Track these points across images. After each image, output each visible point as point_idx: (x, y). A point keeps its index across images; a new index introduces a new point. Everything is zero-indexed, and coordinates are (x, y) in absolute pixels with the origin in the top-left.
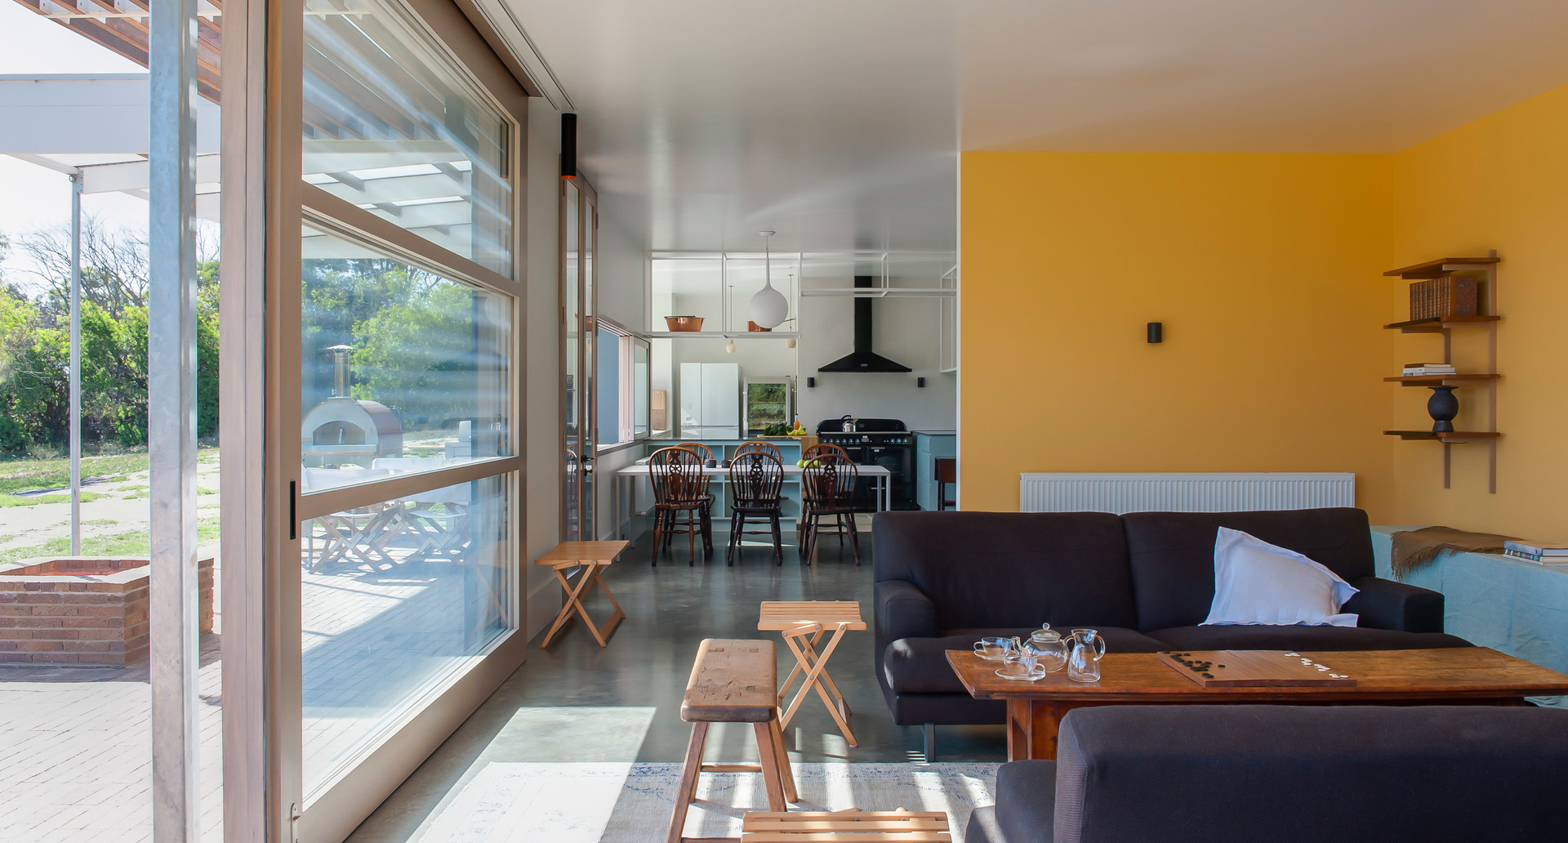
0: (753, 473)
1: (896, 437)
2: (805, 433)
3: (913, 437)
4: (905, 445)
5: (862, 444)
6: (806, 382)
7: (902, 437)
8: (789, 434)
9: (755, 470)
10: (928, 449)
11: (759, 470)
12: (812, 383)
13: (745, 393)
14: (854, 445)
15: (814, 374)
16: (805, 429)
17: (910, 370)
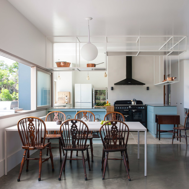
0: (72, 130)
1: (140, 106)
2: (110, 105)
3: (146, 107)
4: (143, 109)
5: (129, 109)
6: (110, 88)
7: (142, 106)
8: (105, 105)
9: (73, 128)
10: (153, 111)
11: (75, 128)
12: (112, 89)
13: (94, 93)
14: (126, 109)
15: (113, 86)
16: (110, 104)
17: (145, 84)
